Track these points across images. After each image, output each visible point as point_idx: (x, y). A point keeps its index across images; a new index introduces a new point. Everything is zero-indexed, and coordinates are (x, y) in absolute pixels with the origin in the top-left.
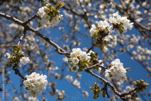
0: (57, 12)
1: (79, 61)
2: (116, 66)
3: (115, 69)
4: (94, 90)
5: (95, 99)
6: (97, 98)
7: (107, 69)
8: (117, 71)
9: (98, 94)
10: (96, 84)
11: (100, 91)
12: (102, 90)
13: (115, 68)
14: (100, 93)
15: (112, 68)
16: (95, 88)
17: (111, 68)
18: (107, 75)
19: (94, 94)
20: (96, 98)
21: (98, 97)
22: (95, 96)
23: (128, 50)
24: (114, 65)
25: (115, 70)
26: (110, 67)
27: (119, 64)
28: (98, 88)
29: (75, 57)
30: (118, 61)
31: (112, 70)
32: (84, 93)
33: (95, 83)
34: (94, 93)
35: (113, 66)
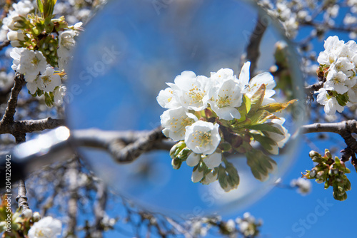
0: (58, 24)
1: (217, 126)
2: (338, 62)
3: (341, 73)
4: (322, 175)
5: (344, 200)
6: (347, 191)
7: (317, 88)
8: (350, 74)
9: (343, 180)
10: (316, 155)
11: (344, 165)
12: (344, 159)
13: (338, 68)
14: (347, 172)
15: (331, 73)
16: (322, 168)
17: (329, 78)
18: (329, 105)
19: (331, 188)
20: (345, 195)
21: (346, 186)
22: (336, 190)
23: (332, 23)
24: (332, 61)
25: (344, 76)
26: (322, 76)
27: (345, 49)
28: (330, 161)
29: (191, 121)
30: (332, 43)
31: (336, 80)
32: (298, 186)
33: (312, 152)
34: (329, 184)
35: (332, 67)
